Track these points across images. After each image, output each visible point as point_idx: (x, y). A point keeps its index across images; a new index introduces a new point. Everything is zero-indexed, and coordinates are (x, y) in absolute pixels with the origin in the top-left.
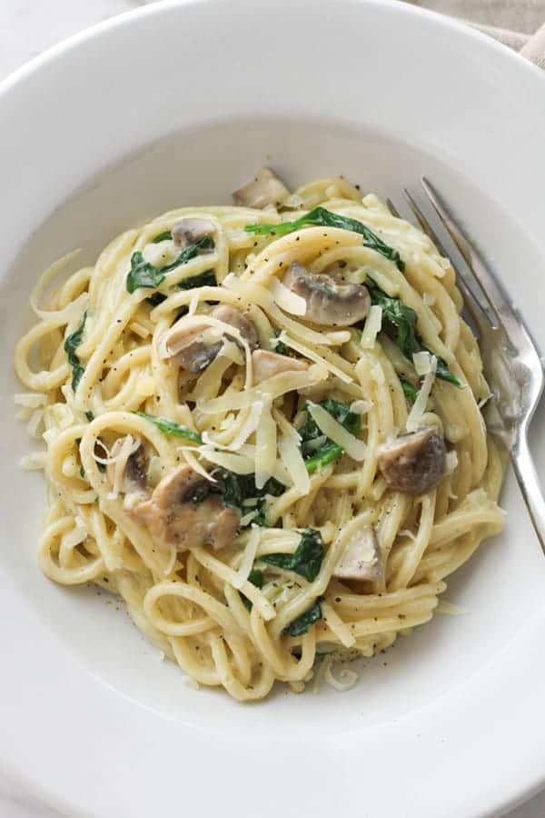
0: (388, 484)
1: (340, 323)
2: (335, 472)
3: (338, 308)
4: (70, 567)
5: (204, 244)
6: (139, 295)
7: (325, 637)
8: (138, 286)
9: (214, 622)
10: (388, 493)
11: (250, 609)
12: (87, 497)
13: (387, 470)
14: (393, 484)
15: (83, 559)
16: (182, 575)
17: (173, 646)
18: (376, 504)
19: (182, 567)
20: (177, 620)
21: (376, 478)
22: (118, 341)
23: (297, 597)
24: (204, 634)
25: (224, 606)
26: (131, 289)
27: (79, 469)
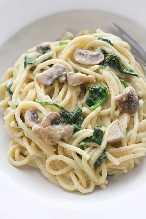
0: (121, 110)
1: (94, 63)
2: (102, 110)
3: (93, 59)
4: (19, 160)
5: (47, 49)
6: (28, 67)
7: (110, 165)
8: (27, 64)
9: (71, 167)
10: (121, 113)
11: (81, 158)
12: (20, 134)
13: (119, 104)
14: (122, 110)
15: (23, 157)
16: (56, 153)
17: (59, 180)
18: (118, 117)
19: (56, 150)
20: (57, 170)
21: (116, 109)
22: (24, 83)
23: (97, 152)
24: (68, 172)
25: (73, 160)
26: (25, 66)
27: (16, 124)
